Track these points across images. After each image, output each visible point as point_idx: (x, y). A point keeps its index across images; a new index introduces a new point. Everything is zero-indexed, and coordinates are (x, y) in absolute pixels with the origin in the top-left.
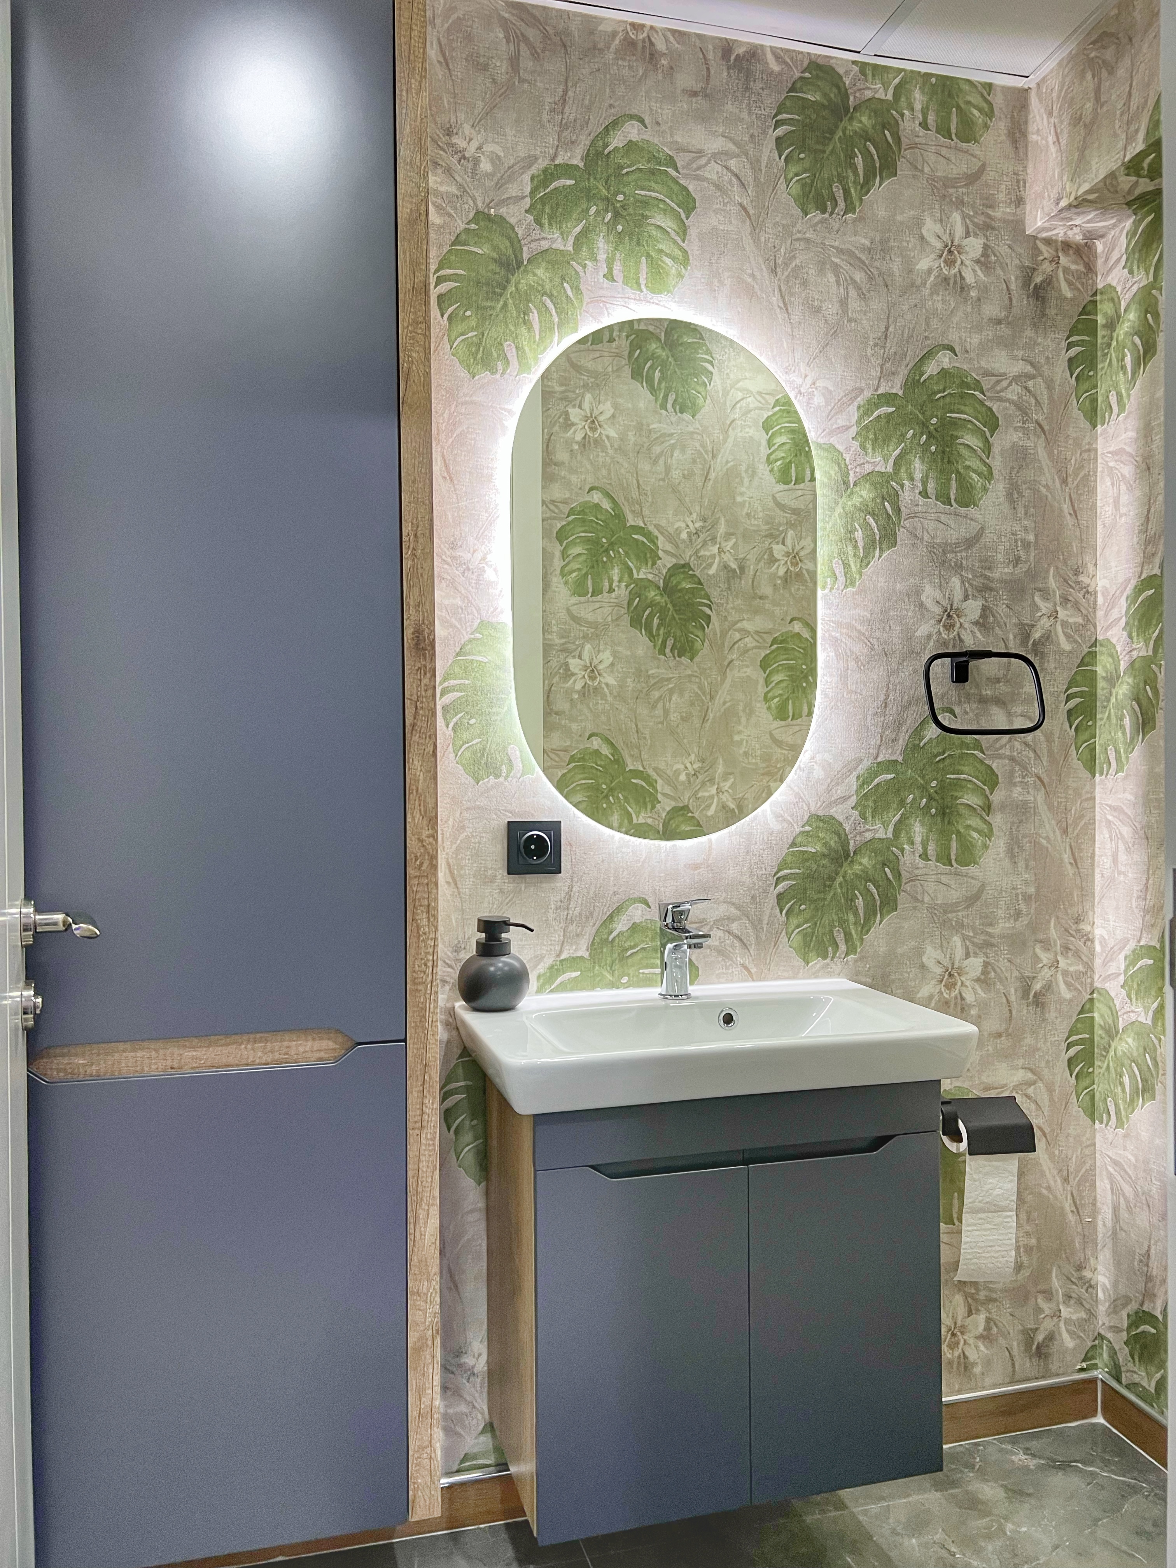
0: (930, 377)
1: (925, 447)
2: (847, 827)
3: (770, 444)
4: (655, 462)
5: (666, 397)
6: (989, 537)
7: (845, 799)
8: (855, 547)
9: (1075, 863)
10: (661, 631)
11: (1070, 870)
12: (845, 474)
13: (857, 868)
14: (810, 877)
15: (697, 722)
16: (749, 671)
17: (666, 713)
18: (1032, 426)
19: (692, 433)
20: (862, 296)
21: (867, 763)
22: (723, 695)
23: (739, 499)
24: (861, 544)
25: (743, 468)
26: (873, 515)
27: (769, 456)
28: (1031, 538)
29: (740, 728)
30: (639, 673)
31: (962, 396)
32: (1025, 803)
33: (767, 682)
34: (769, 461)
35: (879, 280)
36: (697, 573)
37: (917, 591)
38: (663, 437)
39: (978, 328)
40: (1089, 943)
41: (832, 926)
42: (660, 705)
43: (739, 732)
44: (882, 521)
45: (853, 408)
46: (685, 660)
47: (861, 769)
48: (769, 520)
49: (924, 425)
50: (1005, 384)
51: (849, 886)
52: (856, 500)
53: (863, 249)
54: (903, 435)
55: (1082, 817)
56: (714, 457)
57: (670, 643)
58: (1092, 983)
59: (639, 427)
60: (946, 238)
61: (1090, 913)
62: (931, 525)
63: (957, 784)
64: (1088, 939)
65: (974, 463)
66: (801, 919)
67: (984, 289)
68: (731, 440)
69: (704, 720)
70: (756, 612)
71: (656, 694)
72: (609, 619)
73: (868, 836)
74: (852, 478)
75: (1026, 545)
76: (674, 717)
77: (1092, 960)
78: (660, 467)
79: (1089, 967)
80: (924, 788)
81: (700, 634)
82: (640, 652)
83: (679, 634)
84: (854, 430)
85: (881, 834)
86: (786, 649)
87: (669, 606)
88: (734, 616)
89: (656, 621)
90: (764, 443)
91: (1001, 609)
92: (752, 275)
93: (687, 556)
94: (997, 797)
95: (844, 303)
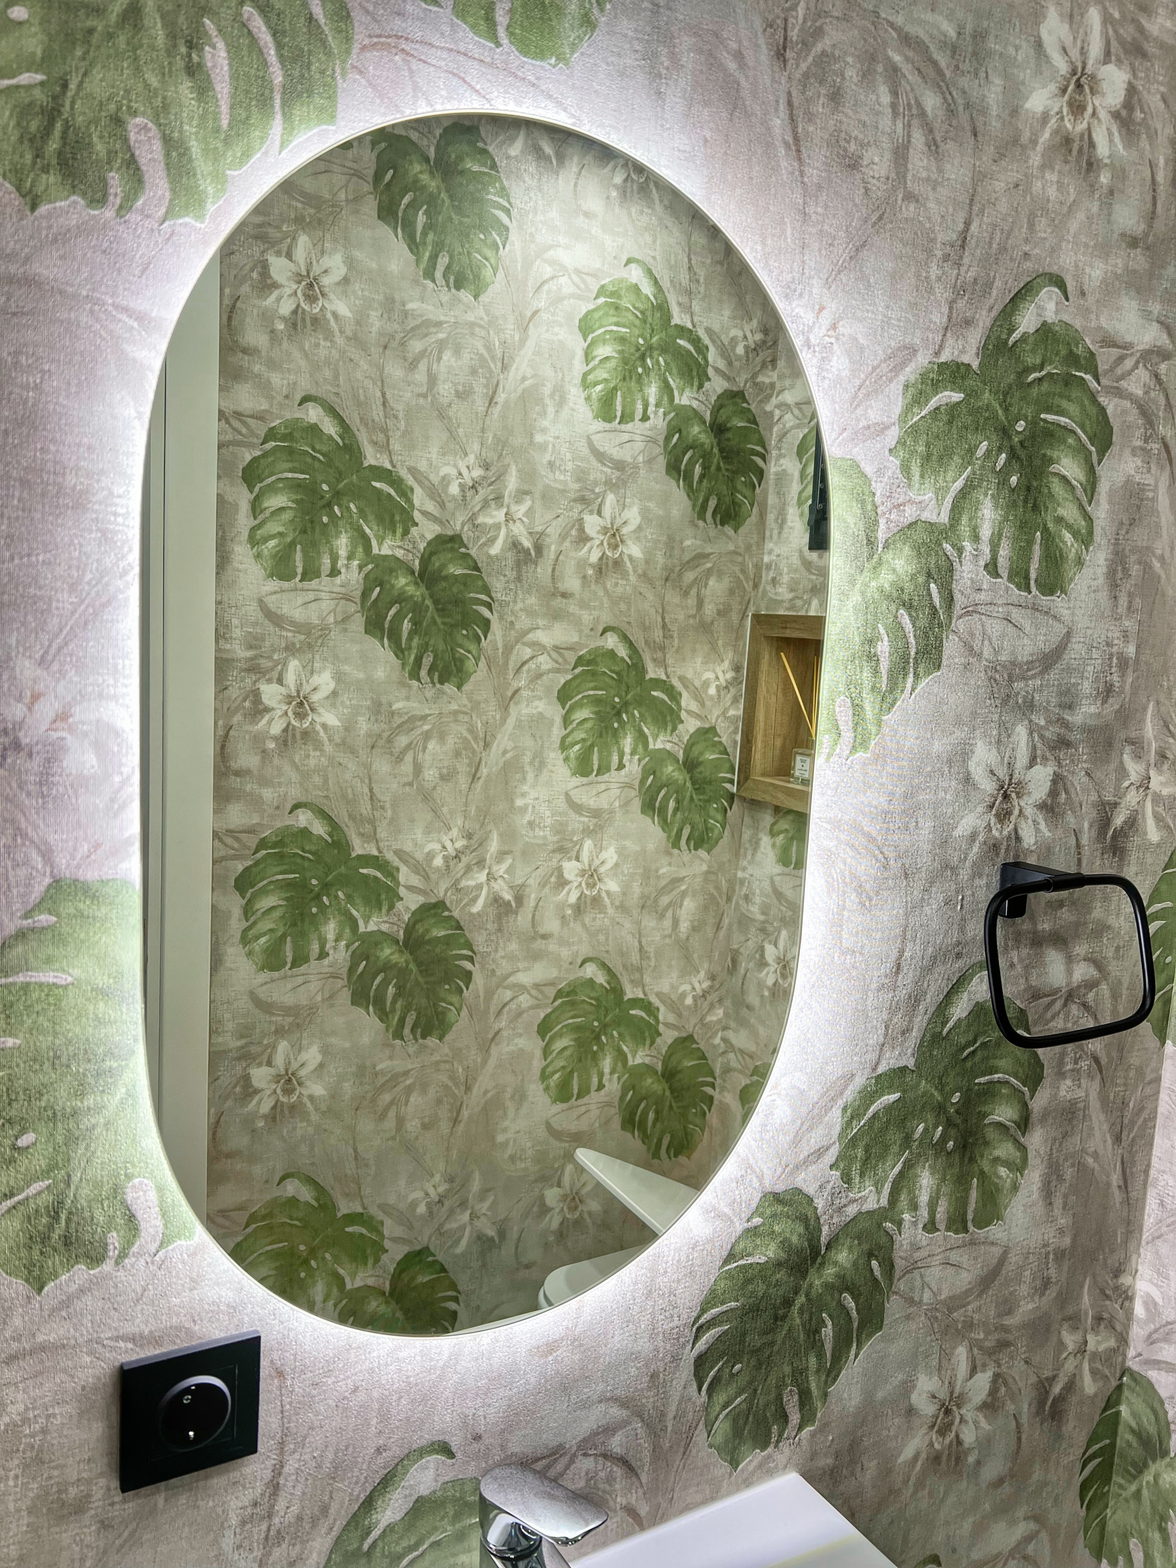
0: (1024, 338)
1: (1003, 476)
2: (820, 1203)
3: (588, 356)
4: (413, 366)
5: (434, 258)
6: (1076, 650)
7: (820, 1153)
8: (876, 672)
9: (1125, 1187)
10: (415, 642)
11: (1117, 1196)
12: (872, 525)
13: (830, 1272)
14: (752, 1311)
15: (463, 781)
16: (541, 706)
17: (418, 769)
18: (1155, 446)
19: (472, 325)
20: (933, 147)
21: (860, 1081)
22: (503, 742)
23: (539, 438)
24: (884, 666)
25: (547, 390)
26: (909, 606)
27: (585, 375)
28: (1131, 650)
29: (525, 788)
30: (377, 708)
31: (1068, 381)
32: (1073, 1103)
33: (566, 720)
34: (585, 384)
35: (964, 117)
36: (473, 552)
37: (964, 753)
38: (426, 326)
39: (1103, 250)
40: (1127, 1304)
41: (780, 1387)
42: (409, 758)
43: (523, 795)
44: (923, 622)
45: (895, 389)
46: (449, 688)
47: (850, 1094)
48: (581, 476)
49: (1005, 432)
50: (1129, 363)
51: (815, 1306)
52: (886, 579)
53: (944, 44)
54: (971, 451)
55: (1142, 1109)
56: (504, 368)
57: (427, 661)
58: (1124, 1361)
59: (390, 305)
60: (1075, 54)
61: (1134, 1257)
62: (995, 628)
63: (989, 1092)
64: (1126, 1297)
65: (1069, 511)
66: (732, 1390)
67: (1120, 173)
68: (530, 344)
69: (474, 777)
70: (556, 616)
71: (402, 741)
72: (331, 619)
73: (852, 1210)
74: (882, 534)
75: (1123, 663)
76: (430, 775)
77: (1127, 1327)
78: (420, 375)
79: (1123, 1340)
80: (941, 1109)
81: (473, 647)
82: (380, 674)
83: (441, 646)
84: (893, 435)
85: (871, 1205)
86: (594, 674)
87: (428, 602)
88: (523, 622)
89: (406, 626)
90: (580, 354)
91: (1078, 780)
92: (739, 56)
93: (458, 524)
94: (1039, 1102)
95: (901, 154)
